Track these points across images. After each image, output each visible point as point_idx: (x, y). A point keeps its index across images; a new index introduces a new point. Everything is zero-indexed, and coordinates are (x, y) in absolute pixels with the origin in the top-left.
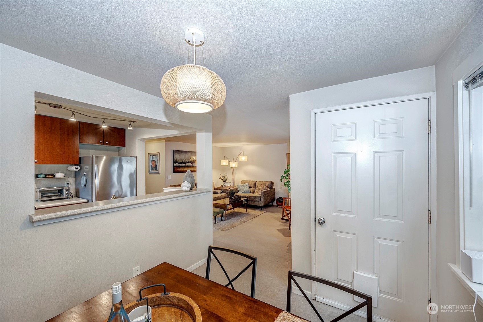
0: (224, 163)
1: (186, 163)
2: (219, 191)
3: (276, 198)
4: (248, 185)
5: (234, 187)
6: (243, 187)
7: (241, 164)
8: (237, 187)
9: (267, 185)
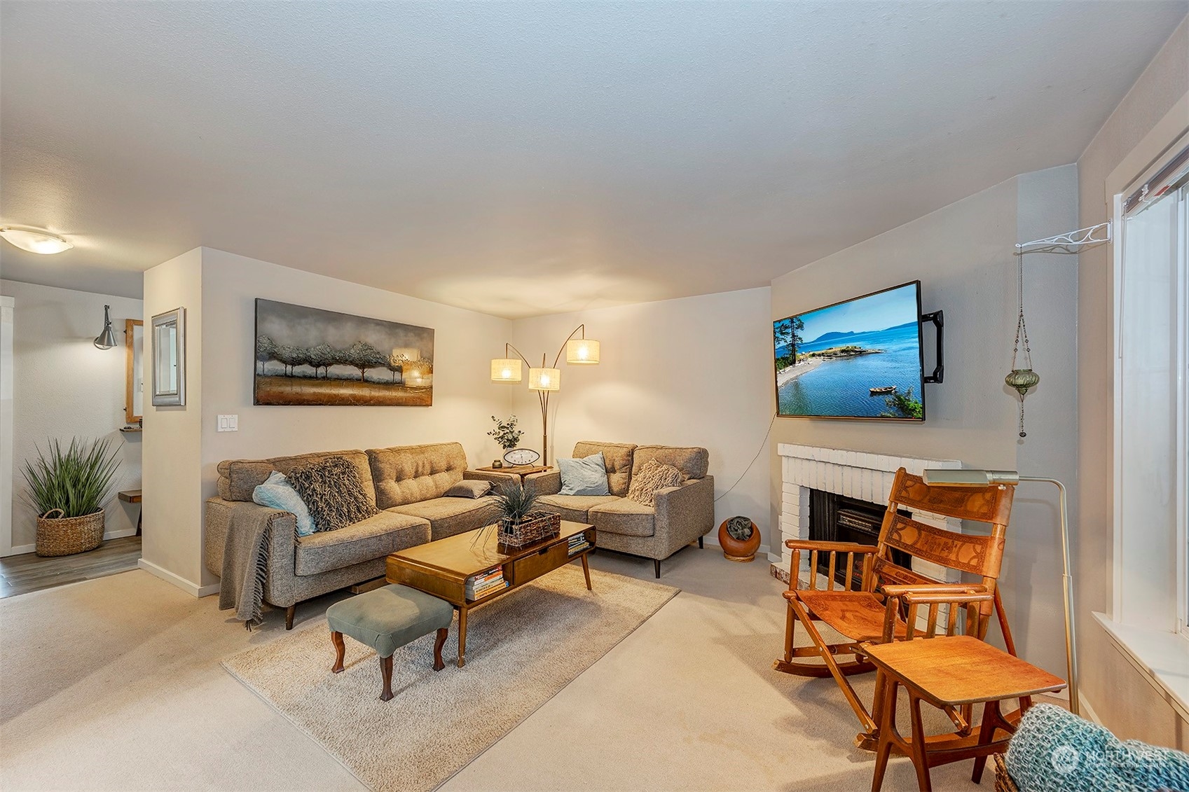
0: (506, 371)
1: (327, 365)
2: (479, 486)
3: (720, 520)
4: (600, 462)
5: (549, 468)
6: (579, 468)
7: (576, 378)
8: (556, 470)
9: (680, 462)
